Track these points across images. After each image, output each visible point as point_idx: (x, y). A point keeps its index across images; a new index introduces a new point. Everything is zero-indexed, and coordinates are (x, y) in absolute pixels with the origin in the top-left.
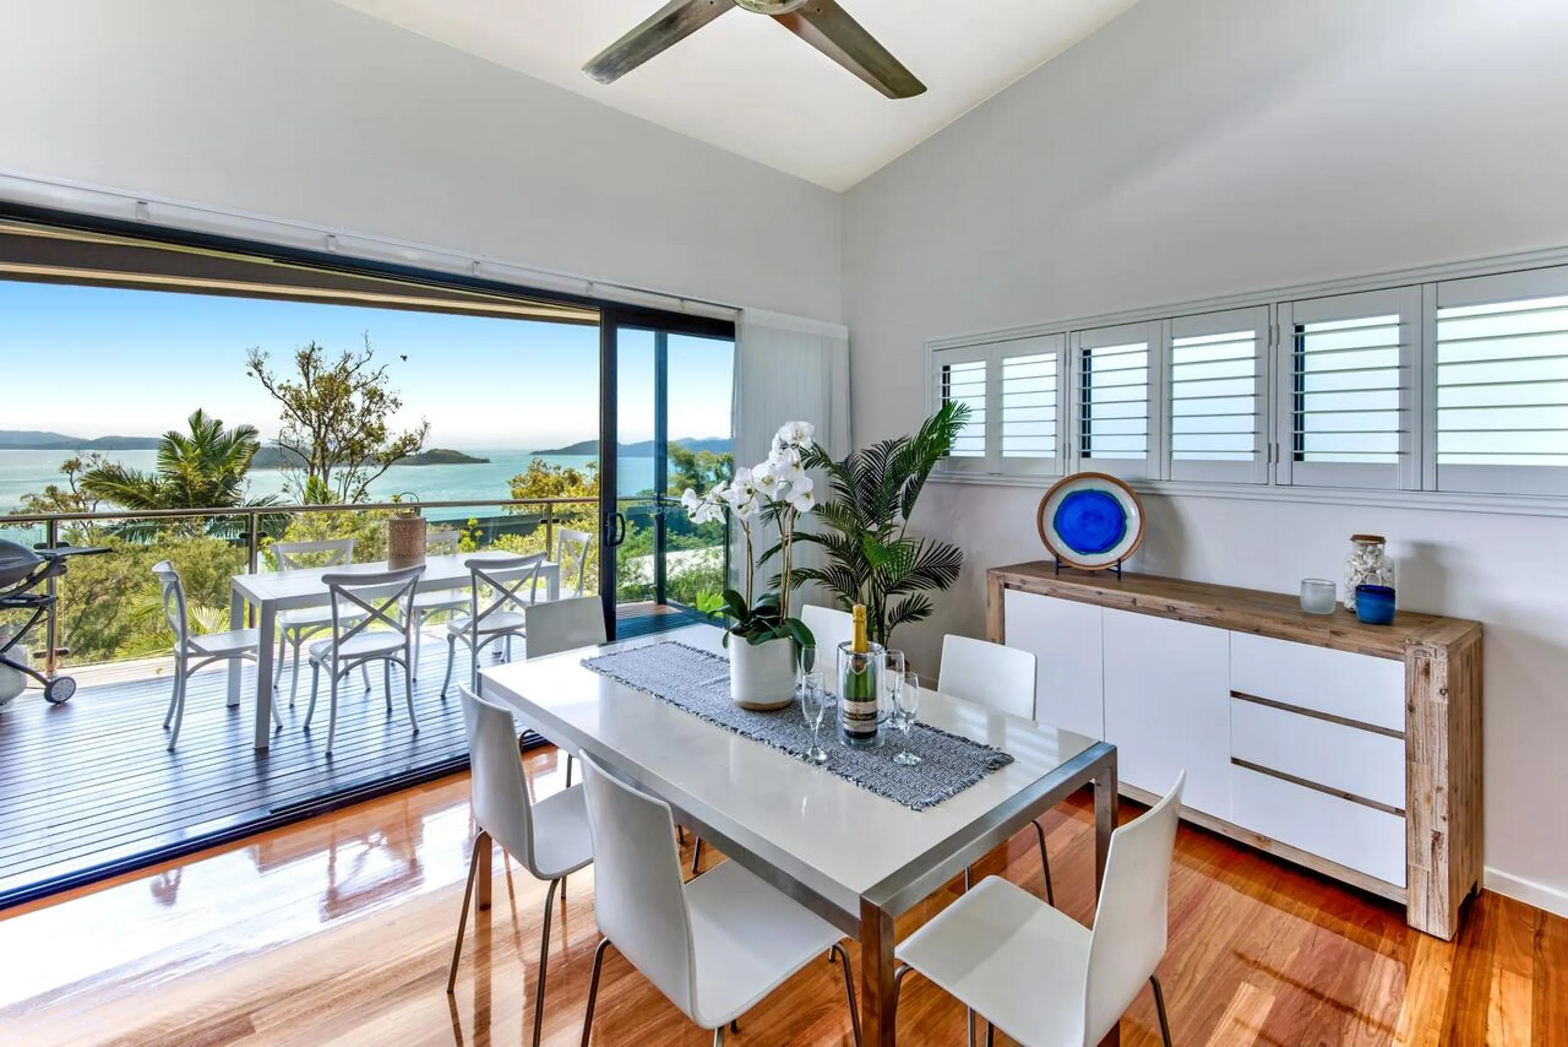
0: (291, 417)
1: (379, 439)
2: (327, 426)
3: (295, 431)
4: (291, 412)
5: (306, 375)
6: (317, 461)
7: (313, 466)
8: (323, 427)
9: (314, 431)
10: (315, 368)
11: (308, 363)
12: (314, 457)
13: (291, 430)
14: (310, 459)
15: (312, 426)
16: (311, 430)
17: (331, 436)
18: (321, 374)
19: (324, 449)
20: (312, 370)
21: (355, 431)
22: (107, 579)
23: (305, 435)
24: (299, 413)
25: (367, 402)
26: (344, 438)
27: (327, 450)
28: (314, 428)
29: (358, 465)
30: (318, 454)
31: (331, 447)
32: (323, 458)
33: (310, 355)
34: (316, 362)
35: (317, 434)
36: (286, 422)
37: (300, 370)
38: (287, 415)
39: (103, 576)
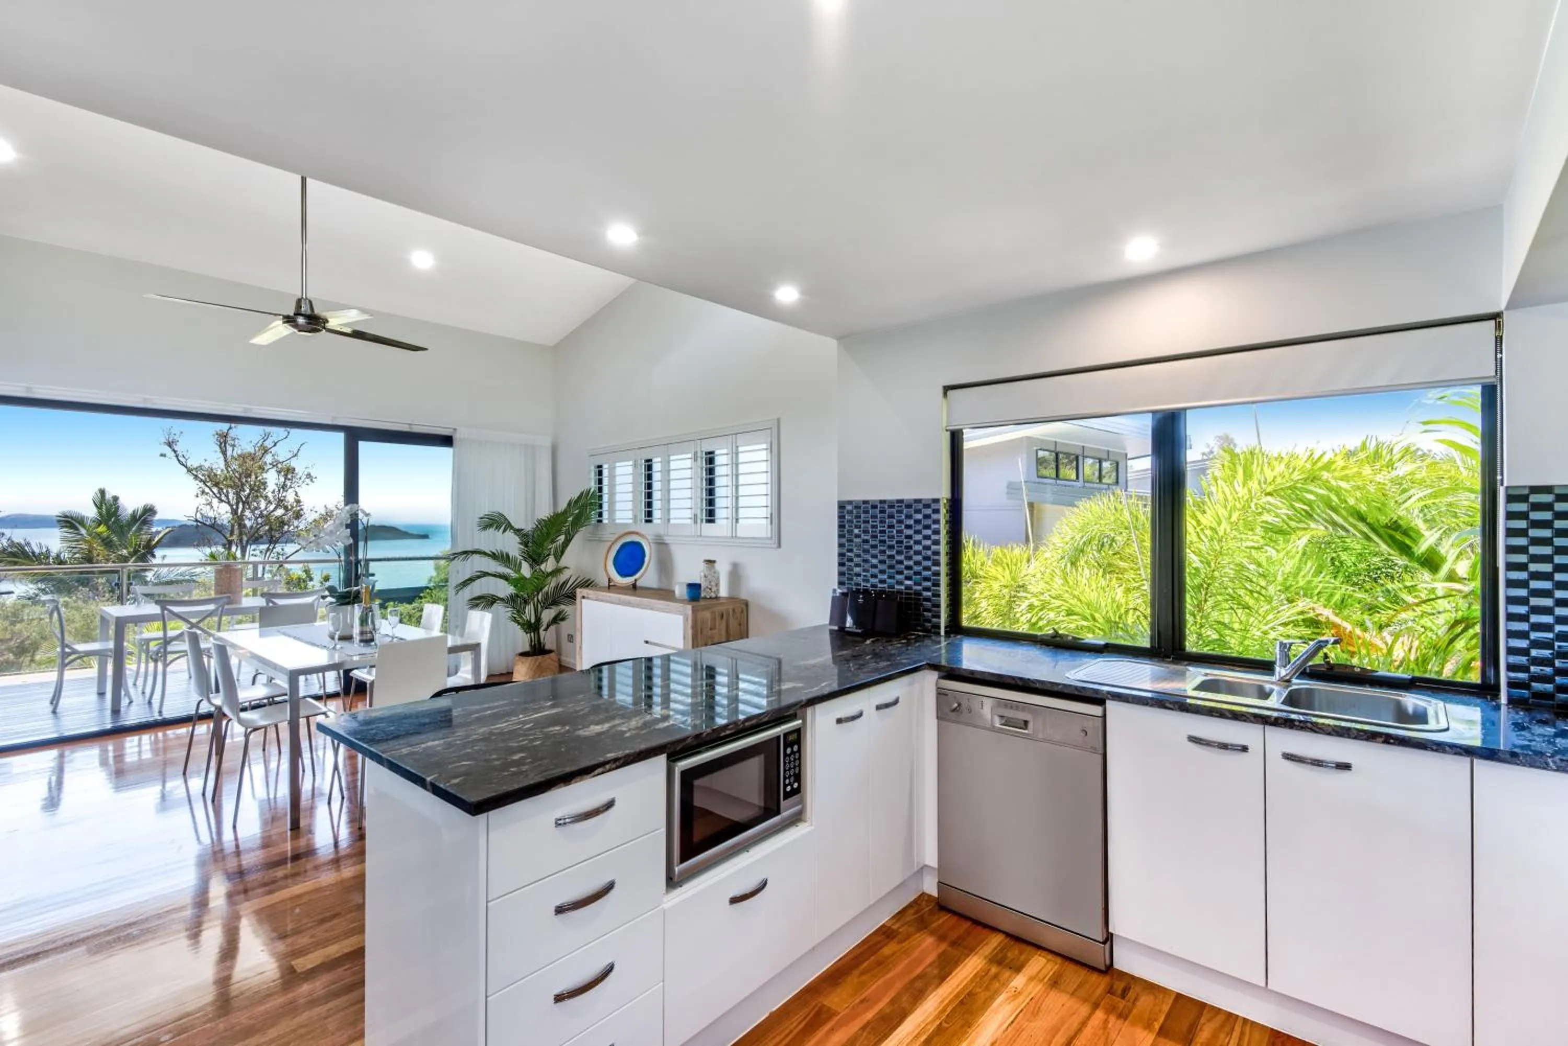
0: (207, 494)
1: (298, 515)
2: (244, 503)
3: (212, 507)
4: (207, 490)
5: (224, 453)
6: (235, 537)
7: (230, 543)
8: (241, 506)
9: (232, 509)
10: (233, 446)
11: (225, 442)
12: (232, 534)
13: (208, 507)
14: (228, 535)
15: (229, 503)
16: (228, 508)
17: (247, 513)
18: (239, 452)
19: (242, 526)
20: (229, 449)
21: (272, 507)
22: (11, 639)
23: (222, 512)
24: (215, 490)
25: (282, 479)
26: (261, 516)
27: (245, 526)
28: (231, 506)
29: (276, 542)
30: (236, 532)
31: (248, 523)
32: (241, 534)
33: (227, 434)
34: (234, 440)
35: (234, 512)
36: (202, 500)
37: (218, 449)
38: (203, 492)
39: (8, 636)
